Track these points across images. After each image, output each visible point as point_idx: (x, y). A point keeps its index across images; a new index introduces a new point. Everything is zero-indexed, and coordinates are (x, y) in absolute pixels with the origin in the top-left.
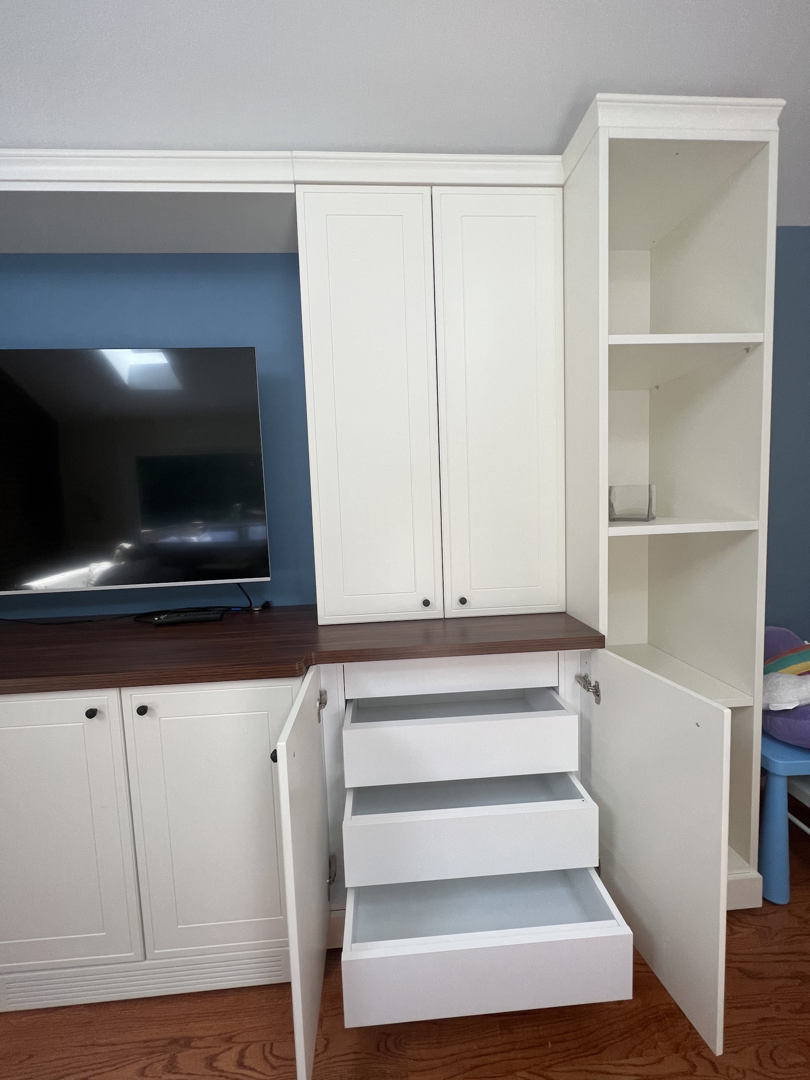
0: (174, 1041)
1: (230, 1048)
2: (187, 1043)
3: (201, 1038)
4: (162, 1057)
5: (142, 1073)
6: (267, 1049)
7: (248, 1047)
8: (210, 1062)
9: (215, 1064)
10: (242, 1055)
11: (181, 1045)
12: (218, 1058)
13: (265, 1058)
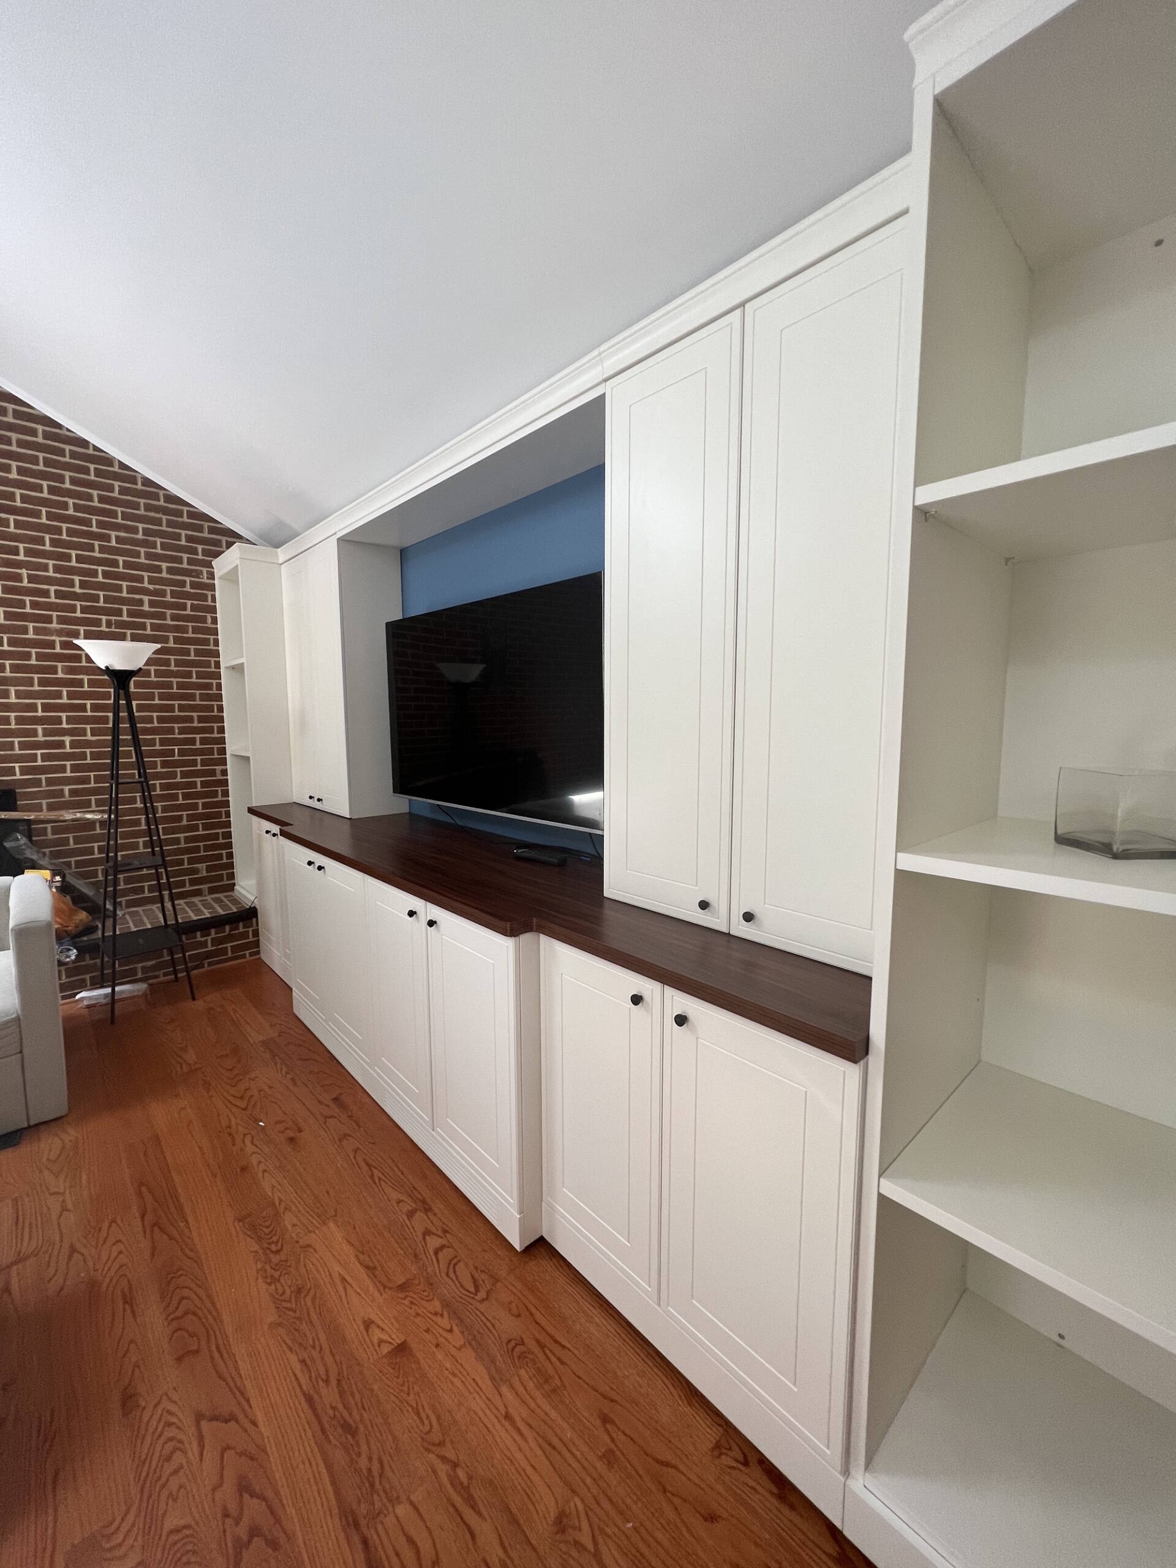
0: (424, 1202)
1: (441, 1237)
2: (428, 1209)
3: (435, 1214)
4: (412, 1204)
5: (399, 1202)
6: (455, 1261)
7: (448, 1247)
8: (427, 1233)
9: (428, 1238)
10: (442, 1247)
11: (424, 1208)
12: (432, 1236)
13: (449, 1264)
